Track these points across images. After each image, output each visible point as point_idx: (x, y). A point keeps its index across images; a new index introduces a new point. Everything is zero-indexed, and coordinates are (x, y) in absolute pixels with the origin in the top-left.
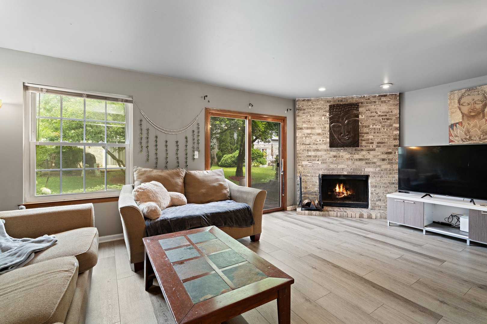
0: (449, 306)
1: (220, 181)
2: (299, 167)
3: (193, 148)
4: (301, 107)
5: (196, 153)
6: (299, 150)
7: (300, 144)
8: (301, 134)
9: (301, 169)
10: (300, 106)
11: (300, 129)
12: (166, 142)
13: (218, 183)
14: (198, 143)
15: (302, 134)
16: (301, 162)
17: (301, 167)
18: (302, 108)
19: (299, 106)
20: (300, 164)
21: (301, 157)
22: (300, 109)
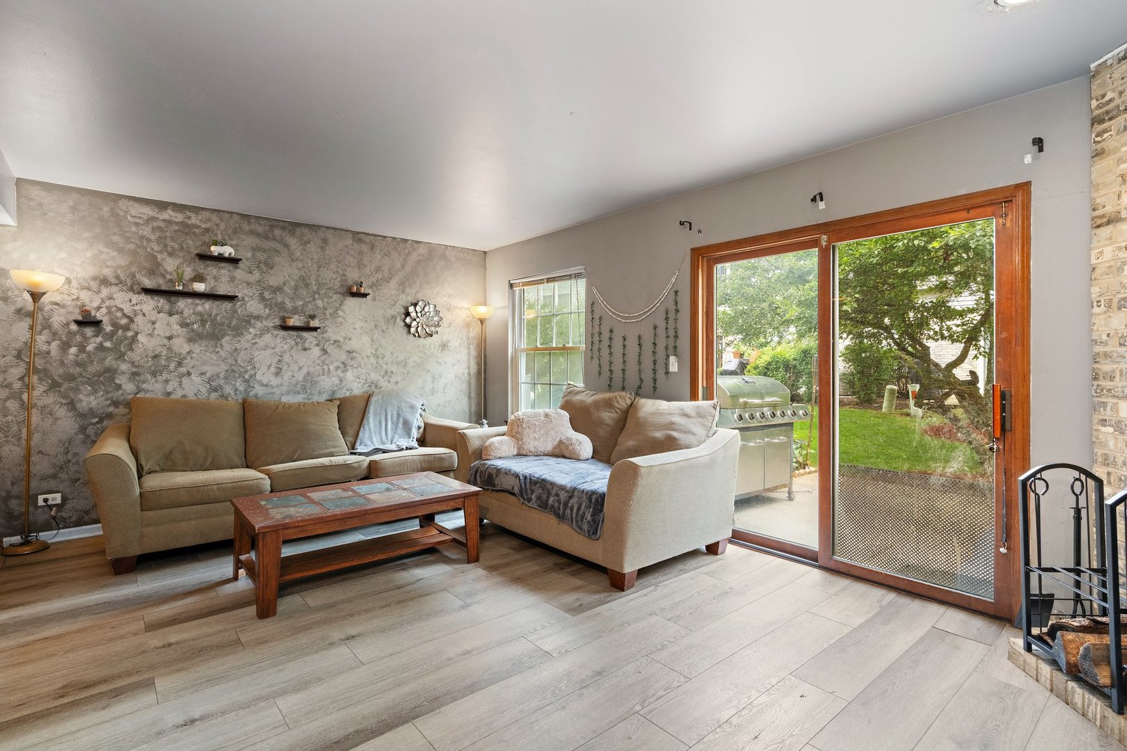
0: (173, 726)
1: (674, 430)
2: (1103, 429)
3: (667, 348)
4: (1111, 100)
5: (672, 359)
6: (1104, 337)
7: (1109, 306)
8: (1110, 248)
9: (1111, 443)
10: (1109, 96)
11: (1109, 222)
12: (625, 339)
13: (665, 432)
14: (676, 337)
15: (1120, 248)
16: (1115, 408)
17: (1110, 430)
18: (1117, 102)
19: (1103, 96)
20: (1108, 414)
21: (1112, 379)
22: (1107, 112)
